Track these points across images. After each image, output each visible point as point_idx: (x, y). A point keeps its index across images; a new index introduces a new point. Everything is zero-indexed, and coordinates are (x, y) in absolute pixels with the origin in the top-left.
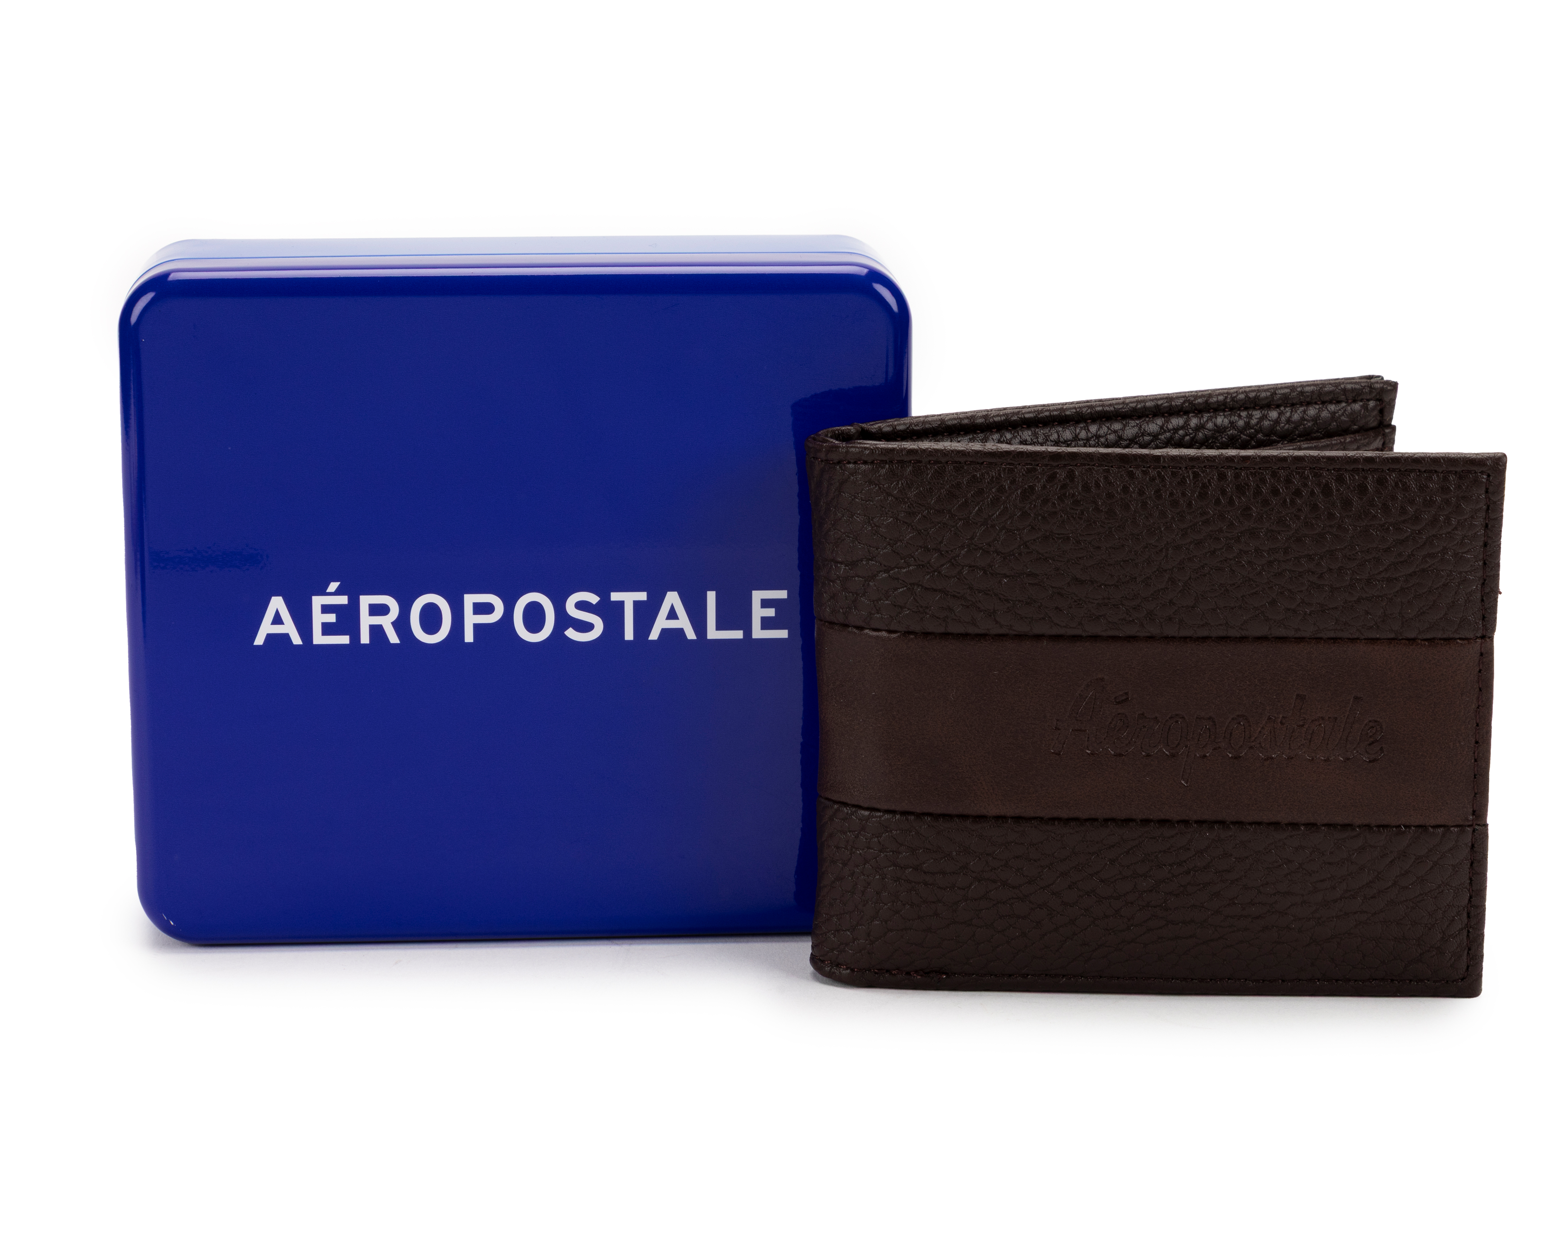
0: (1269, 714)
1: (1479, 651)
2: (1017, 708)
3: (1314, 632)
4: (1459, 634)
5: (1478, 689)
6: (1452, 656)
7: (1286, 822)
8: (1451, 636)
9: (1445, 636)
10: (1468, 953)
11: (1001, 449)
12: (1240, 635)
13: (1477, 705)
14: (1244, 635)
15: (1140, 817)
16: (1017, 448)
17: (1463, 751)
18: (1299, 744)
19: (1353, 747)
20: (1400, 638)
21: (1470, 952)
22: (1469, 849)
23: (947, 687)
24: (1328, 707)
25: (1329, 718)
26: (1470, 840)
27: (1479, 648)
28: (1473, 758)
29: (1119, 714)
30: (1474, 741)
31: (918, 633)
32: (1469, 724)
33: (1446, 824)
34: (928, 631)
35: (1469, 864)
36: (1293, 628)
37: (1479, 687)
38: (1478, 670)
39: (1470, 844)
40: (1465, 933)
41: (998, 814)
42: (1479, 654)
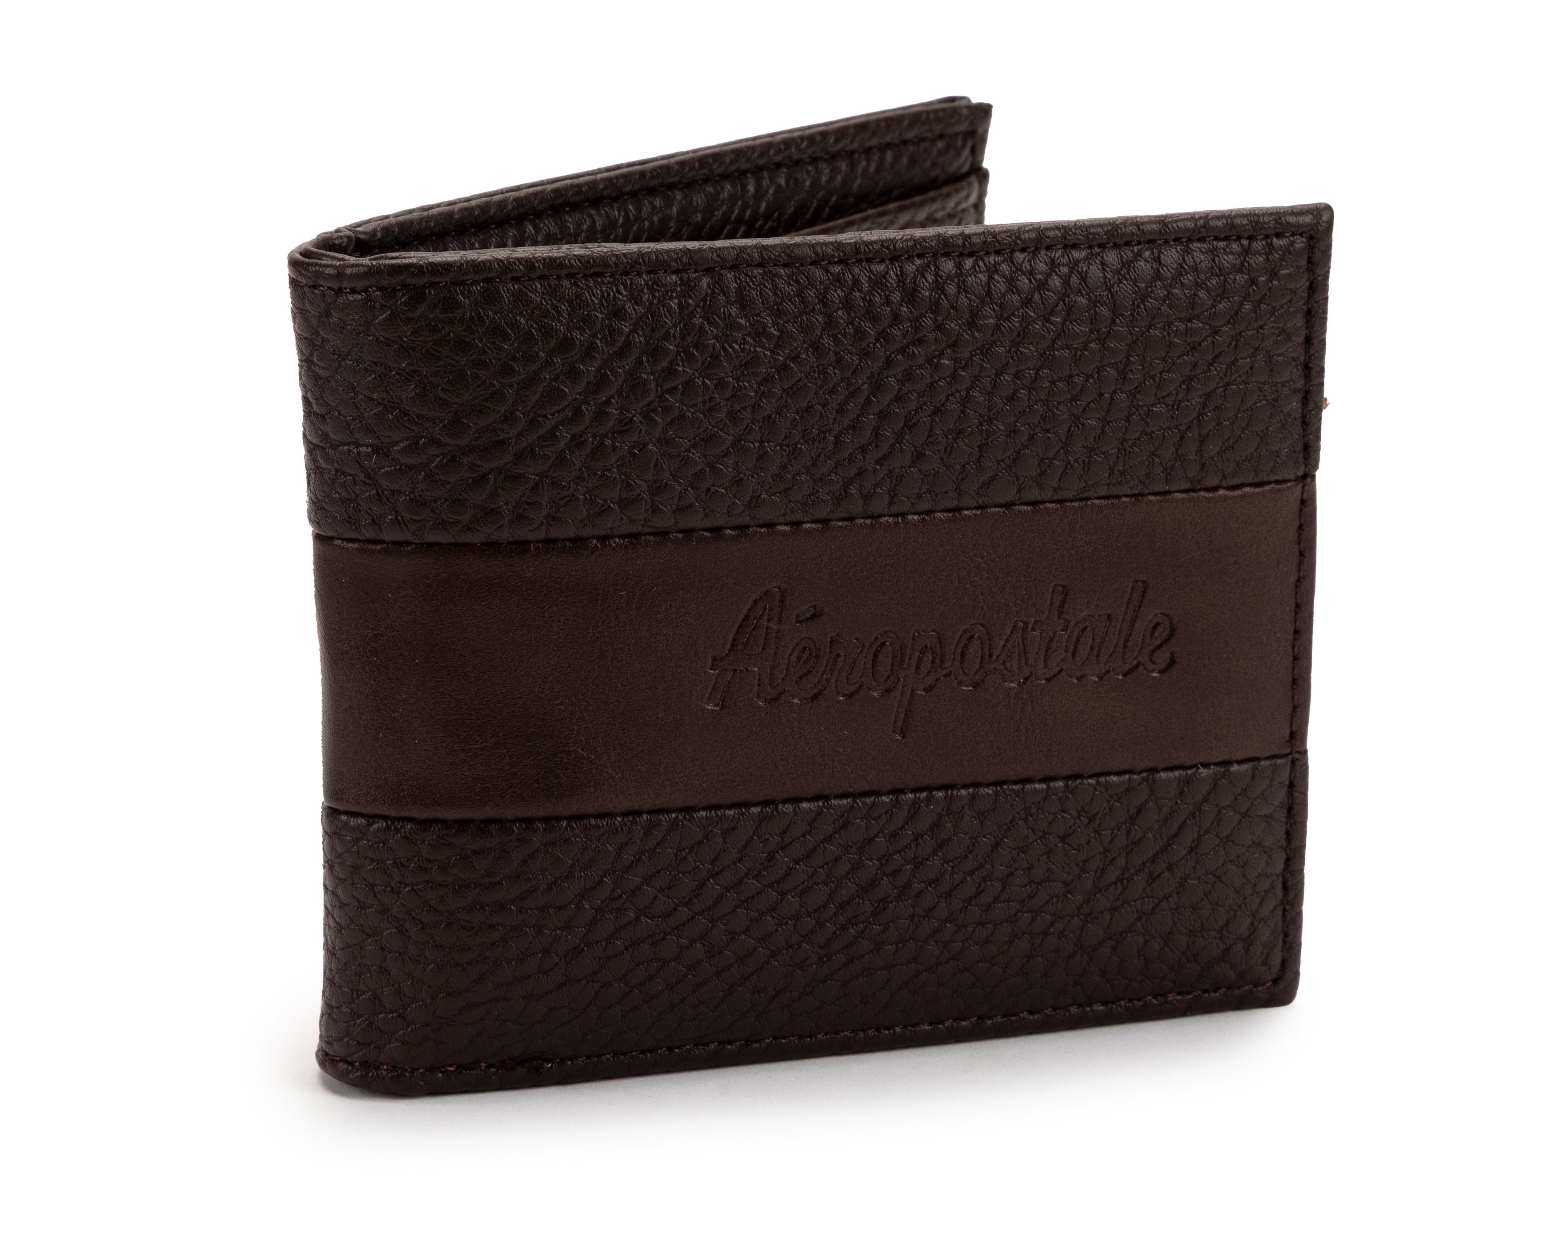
0: (1015, 619)
1: (1300, 497)
2: (654, 645)
3: (1080, 491)
4: (1276, 474)
5: (1298, 553)
6: (1267, 507)
7: (1041, 777)
8: (1266, 478)
9: (1257, 480)
10: (1284, 941)
11: (618, 251)
12: (976, 505)
13: (1297, 577)
14: (981, 504)
15: (835, 791)
16: (641, 248)
17: (1279, 646)
18: (1059, 660)
19: (1133, 657)
20: (1198, 488)
21: (1286, 940)
22: (1286, 788)
23: (550, 623)
24: (1099, 599)
25: (1099, 616)
26: (1288, 775)
27: (1300, 493)
28: (1292, 655)
29: (802, 639)
30: (1292, 630)
31: (502, 544)
32: (1287, 606)
33: (1258, 756)
34: (518, 539)
35: (1286, 811)
36: (1051, 487)
37: (1299, 550)
38: (1298, 525)
39: (1287, 782)
40: (1279, 912)
41: (629, 808)
42: (1299, 502)
